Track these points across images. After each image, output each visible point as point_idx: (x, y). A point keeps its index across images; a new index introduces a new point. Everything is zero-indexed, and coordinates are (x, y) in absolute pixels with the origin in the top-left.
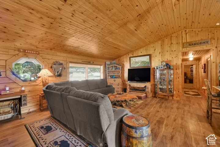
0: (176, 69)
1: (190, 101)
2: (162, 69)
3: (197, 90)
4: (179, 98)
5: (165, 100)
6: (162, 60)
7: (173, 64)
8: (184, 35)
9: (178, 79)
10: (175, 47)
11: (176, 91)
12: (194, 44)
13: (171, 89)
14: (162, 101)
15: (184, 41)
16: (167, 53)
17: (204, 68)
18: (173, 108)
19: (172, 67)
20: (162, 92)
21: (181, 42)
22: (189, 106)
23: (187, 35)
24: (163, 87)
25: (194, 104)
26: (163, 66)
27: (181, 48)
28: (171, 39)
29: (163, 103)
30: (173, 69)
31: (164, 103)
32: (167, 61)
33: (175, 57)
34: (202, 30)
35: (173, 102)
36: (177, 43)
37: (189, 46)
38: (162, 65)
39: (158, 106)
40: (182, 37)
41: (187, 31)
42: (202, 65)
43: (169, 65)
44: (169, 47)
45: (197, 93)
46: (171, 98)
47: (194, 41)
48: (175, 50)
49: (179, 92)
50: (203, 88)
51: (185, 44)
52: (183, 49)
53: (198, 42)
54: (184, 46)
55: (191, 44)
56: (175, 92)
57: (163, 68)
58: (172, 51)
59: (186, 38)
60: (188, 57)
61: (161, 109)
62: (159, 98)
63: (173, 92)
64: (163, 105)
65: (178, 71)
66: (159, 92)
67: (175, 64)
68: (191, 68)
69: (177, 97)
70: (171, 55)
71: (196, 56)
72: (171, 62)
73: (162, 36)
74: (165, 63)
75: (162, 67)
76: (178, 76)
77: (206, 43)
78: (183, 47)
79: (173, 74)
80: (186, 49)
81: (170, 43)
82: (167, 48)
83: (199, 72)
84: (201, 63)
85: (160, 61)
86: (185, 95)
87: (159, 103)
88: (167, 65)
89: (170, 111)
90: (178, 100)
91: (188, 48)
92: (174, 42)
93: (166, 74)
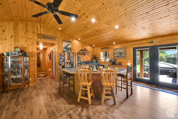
0: (32, 56)
1: (43, 83)
2: (15, 55)
3: (44, 72)
4: (34, 83)
5: (20, 91)
6: (15, 46)
7: (28, 51)
8: (39, 28)
9: (34, 66)
10: (30, 35)
11: (31, 77)
12: (46, 37)
13: (27, 76)
14: (17, 94)
15: (39, 32)
16: (22, 39)
17: (49, 56)
18: (33, 98)
19: (28, 55)
20: (15, 83)
21: (36, 32)
22: (45, 88)
23: (42, 28)
24: (18, 77)
25: (47, 85)
26: (17, 53)
27: (36, 38)
28: (26, 26)
29: (18, 96)
30: (28, 56)
31: (21, 96)
32: (22, 47)
33: (31, 45)
34: (51, 29)
35: (30, 89)
36: (33, 32)
37: (43, 38)
38: (15, 51)
39: (13, 104)
40: (37, 28)
41: (41, 25)
42: (49, 54)
43: (24, 52)
44: (25, 33)
45: (45, 75)
46: (27, 86)
47: (47, 35)
48: (31, 38)
49: (34, 77)
50: (49, 70)
51: (40, 35)
52: (38, 39)
53: (48, 36)
54: (38, 36)
55: (44, 37)
56: (30, 79)
57: (17, 55)
58: (28, 38)
59: (40, 31)
60: (39, 47)
61: (18, 106)
62: (11, 91)
63: (29, 79)
64: (20, 99)
65: (33, 58)
66: (12, 84)
67: (31, 51)
68: (38, 55)
69: (33, 83)
70: (26, 42)
71: (45, 47)
72: (27, 49)
73: (15, 18)
74: (19, 50)
75: (15, 54)
76: (34, 63)
77: (53, 39)
78: (38, 38)
79: (29, 61)
80: (40, 39)
81: (25, 29)
82: (21, 33)
83: (45, 58)
84: (47, 52)
85: (13, 46)
86: (38, 78)
87: (14, 99)
88: (22, 51)
89: (32, 103)
90: (34, 85)
91: (42, 39)
92: (30, 30)
93: (21, 62)
